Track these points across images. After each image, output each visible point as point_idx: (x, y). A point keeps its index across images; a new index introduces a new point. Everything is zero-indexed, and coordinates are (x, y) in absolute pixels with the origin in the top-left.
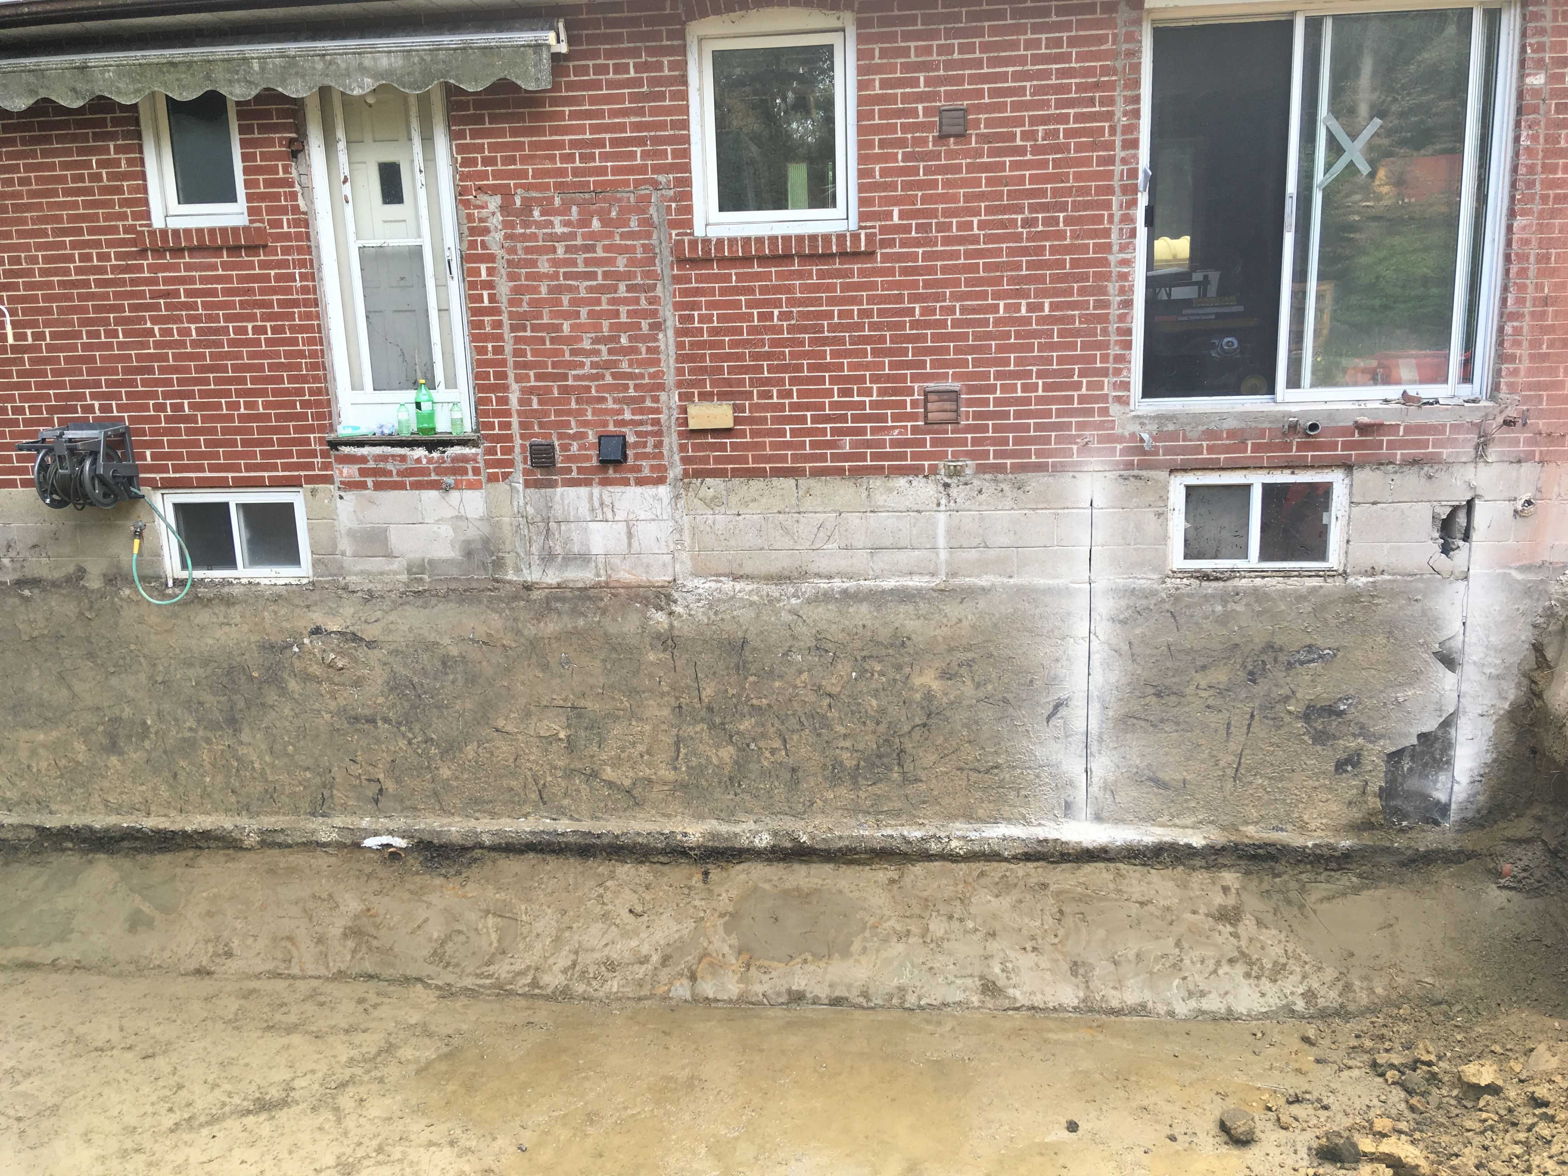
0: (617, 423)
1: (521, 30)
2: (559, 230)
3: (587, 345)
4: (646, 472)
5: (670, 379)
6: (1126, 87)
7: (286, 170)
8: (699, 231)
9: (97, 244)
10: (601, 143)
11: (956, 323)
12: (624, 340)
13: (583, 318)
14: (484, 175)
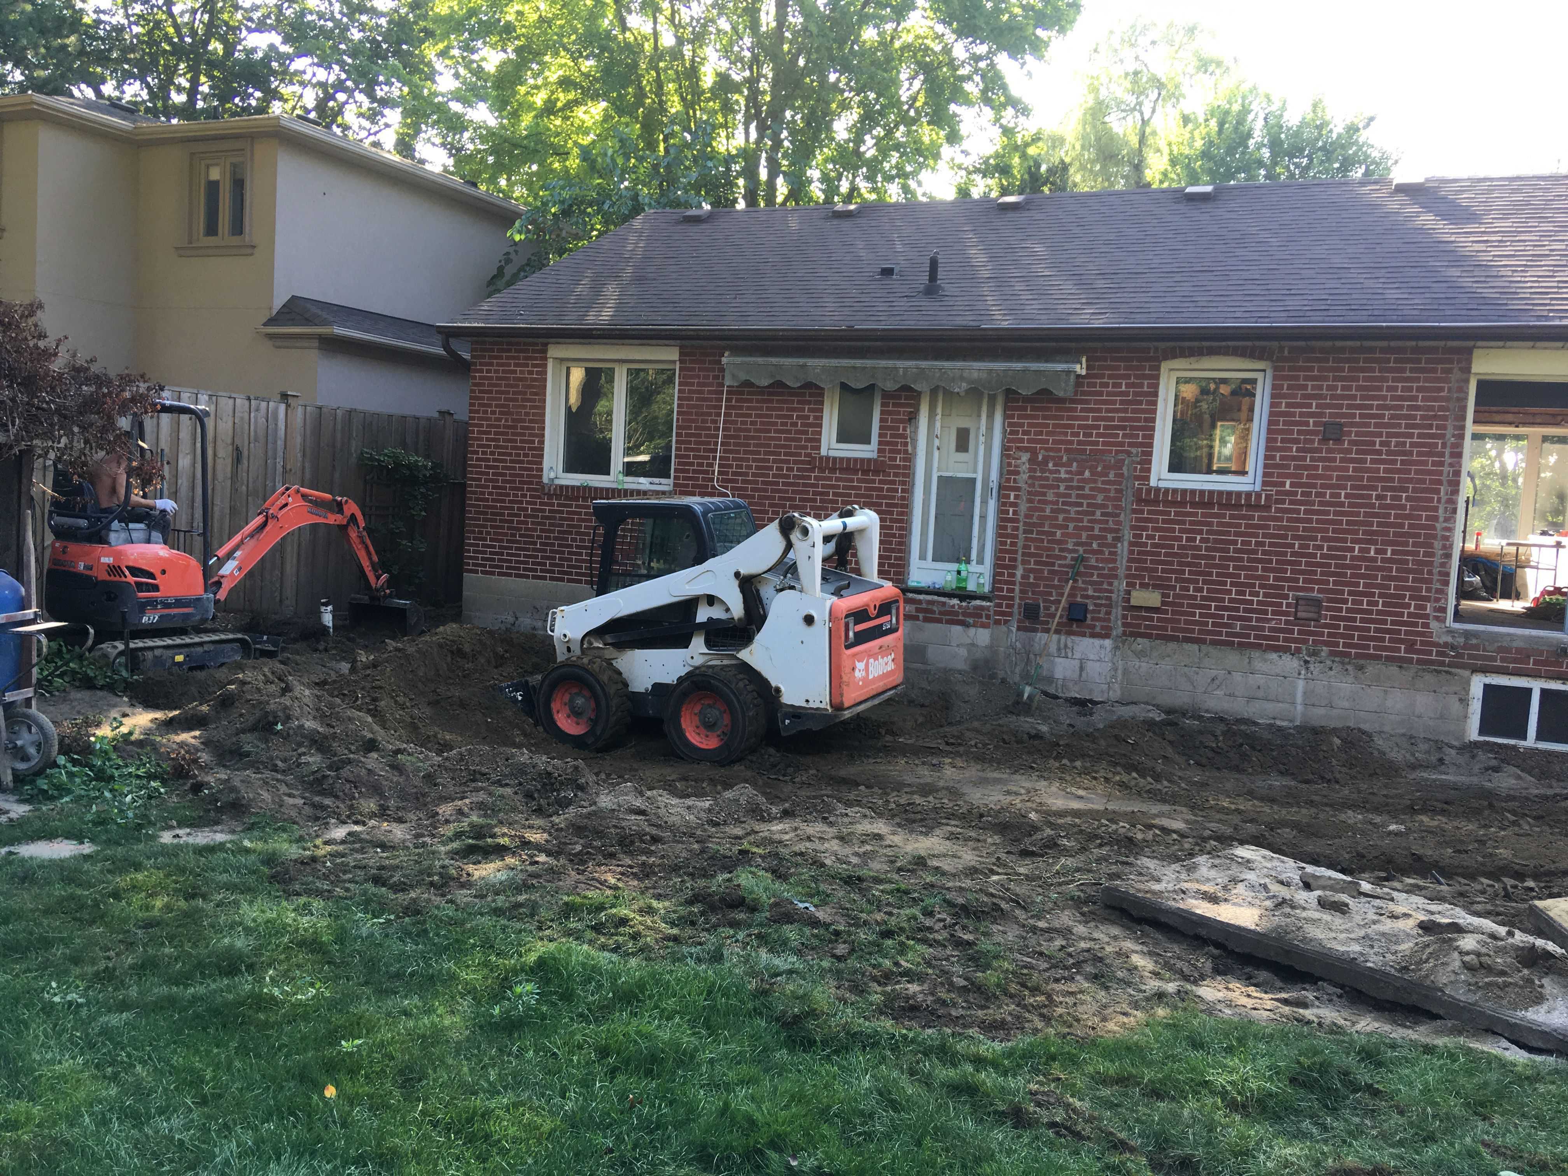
0: (1083, 596)
1: (1060, 362)
2: (1063, 476)
3: (1070, 546)
4: (1098, 630)
5: (1121, 572)
6: (1456, 419)
7: (904, 429)
8: (1153, 483)
9: (788, 462)
10: (1098, 427)
11: (1323, 556)
12: (1095, 546)
13: (1070, 530)
14: (1022, 441)
